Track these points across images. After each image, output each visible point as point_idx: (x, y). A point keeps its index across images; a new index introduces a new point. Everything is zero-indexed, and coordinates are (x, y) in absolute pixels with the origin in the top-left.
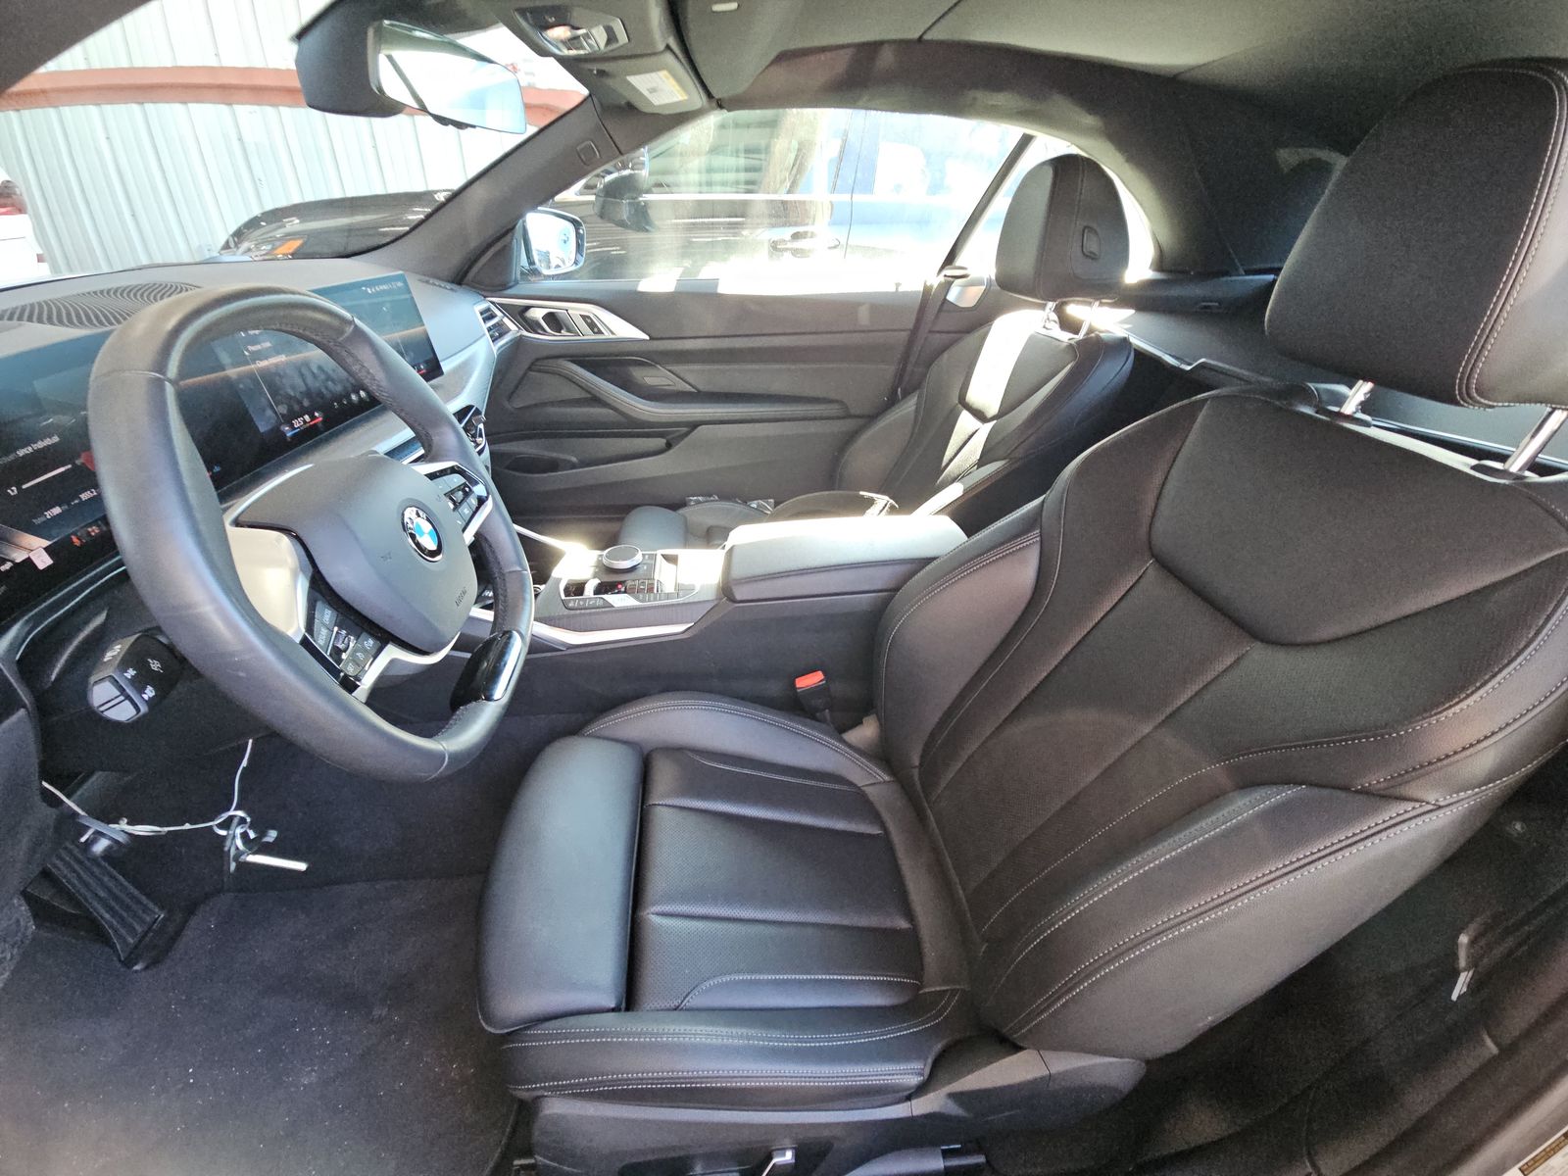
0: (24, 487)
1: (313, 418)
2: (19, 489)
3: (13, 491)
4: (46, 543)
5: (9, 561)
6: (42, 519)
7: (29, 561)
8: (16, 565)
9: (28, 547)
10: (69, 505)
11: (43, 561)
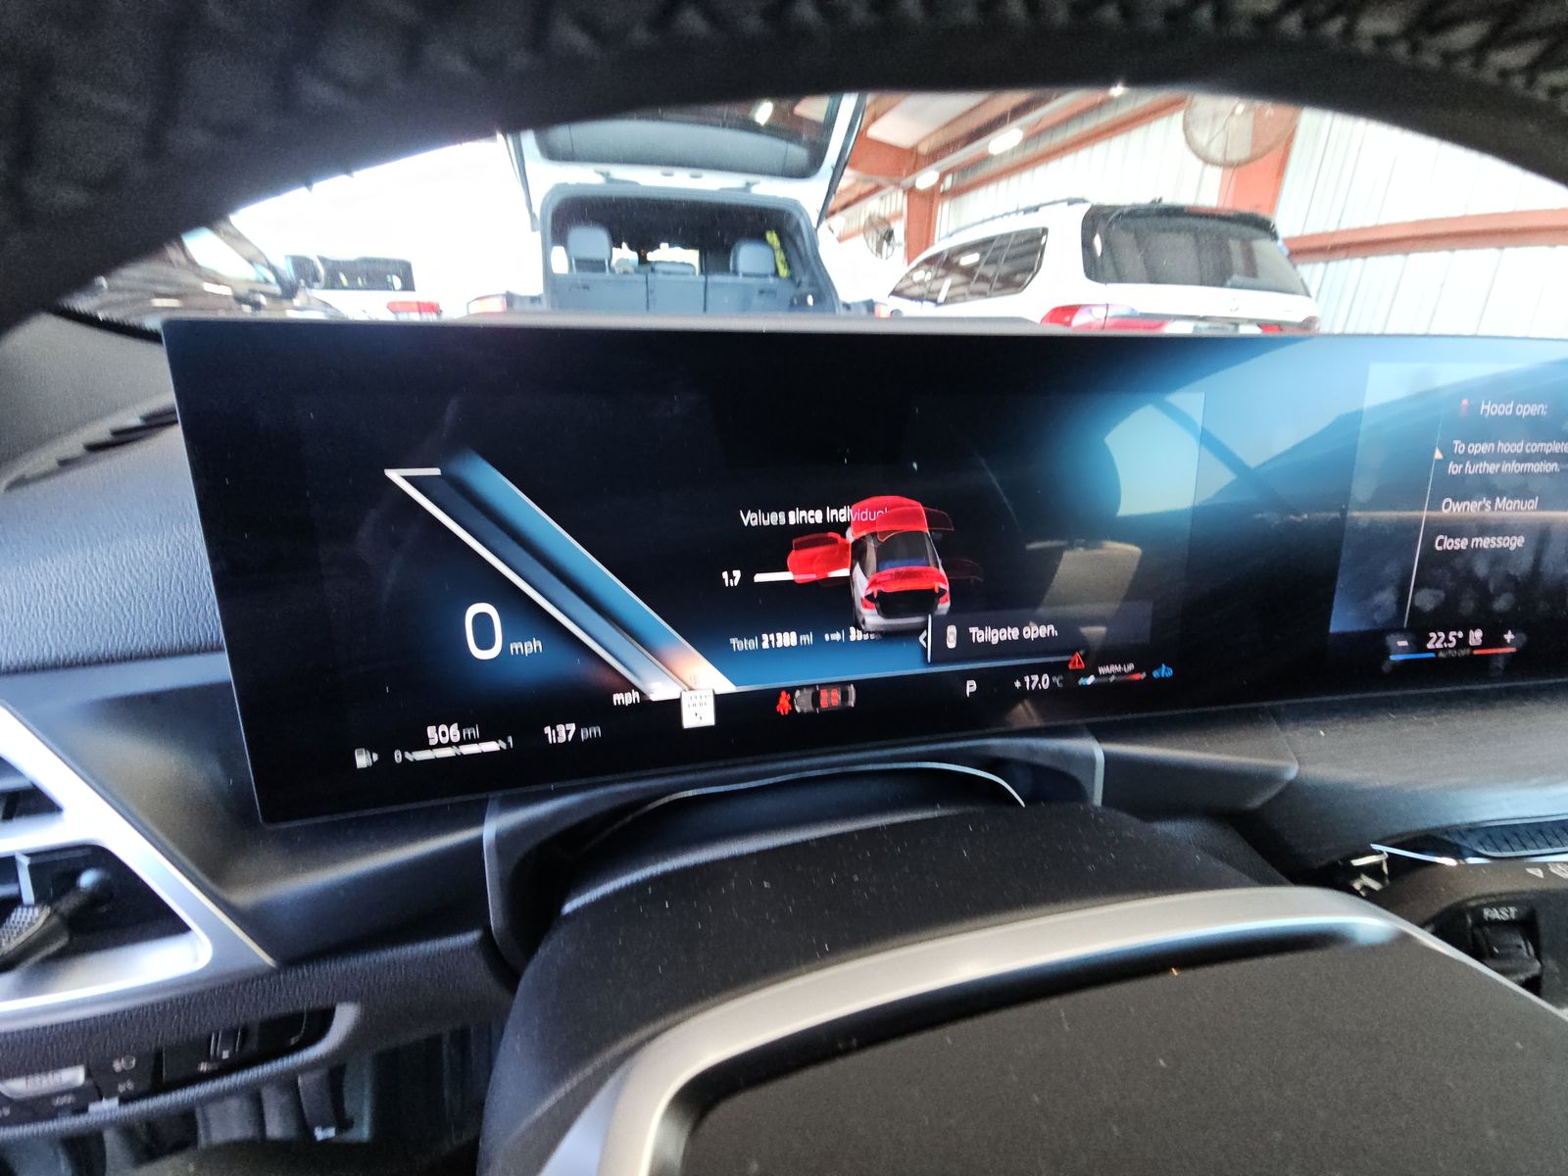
0: (759, 578)
1: (1492, 639)
2: (747, 577)
3: (731, 577)
4: (727, 687)
5: (637, 689)
6: (752, 644)
7: (674, 705)
8: (645, 705)
9: (687, 679)
10: (819, 637)
11: (698, 714)
